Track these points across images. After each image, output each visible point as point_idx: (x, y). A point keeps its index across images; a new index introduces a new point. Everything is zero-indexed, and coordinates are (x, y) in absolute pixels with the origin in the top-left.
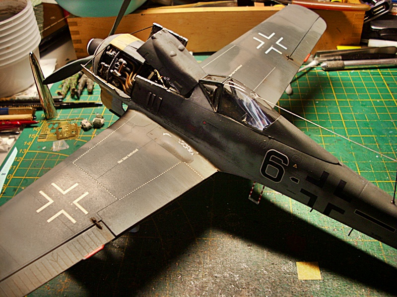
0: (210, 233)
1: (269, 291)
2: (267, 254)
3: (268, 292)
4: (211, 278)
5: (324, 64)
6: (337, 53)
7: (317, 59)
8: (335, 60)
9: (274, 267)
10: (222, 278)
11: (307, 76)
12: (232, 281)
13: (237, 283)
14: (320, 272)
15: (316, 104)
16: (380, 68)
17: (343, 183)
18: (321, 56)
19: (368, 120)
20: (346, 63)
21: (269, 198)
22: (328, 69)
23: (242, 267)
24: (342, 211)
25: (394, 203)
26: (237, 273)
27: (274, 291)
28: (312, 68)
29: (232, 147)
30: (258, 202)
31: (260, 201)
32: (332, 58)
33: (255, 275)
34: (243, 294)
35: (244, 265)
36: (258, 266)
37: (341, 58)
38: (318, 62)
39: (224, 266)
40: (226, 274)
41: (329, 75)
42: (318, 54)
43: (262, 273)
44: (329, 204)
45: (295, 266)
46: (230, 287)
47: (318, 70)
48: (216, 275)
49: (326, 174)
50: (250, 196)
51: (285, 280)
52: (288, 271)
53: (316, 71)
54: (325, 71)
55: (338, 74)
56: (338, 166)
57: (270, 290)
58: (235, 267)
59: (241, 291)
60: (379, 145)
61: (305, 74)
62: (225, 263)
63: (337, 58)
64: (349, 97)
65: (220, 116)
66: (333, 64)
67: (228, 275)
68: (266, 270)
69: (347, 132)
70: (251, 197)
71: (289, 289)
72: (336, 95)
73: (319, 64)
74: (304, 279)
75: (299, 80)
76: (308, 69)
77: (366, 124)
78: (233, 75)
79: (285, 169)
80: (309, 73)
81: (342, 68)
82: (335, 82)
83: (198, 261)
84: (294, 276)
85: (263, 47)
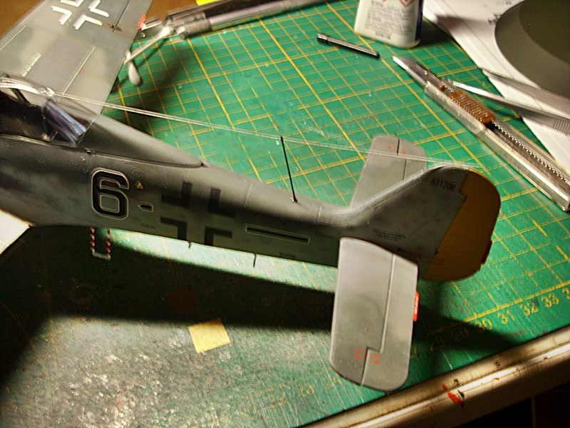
0: (52, 325)
1: (158, 385)
2: (144, 330)
3: (156, 387)
4: (65, 394)
5: (182, 30)
6: (199, 10)
7: (170, 25)
8: (196, 20)
9: (158, 347)
10: (83, 387)
11: (160, 52)
12: (98, 388)
13: (107, 387)
14: (226, 333)
15: (178, 90)
16: (263, 19)
17: (216, 192)
18: (174, 19)
19: (257, 96)
20: (213, 21)
21: (132, 246)
22: (189, 36)
23: (110, 361)
24: (228, 234)
25: (295, 200)
26: (104, 373)
27: (165, 382)
28: (165, 40)
29: (39, 183)
30: (109, 257)
31: (110, 254)
32: (192, 18)
33: (132, 366)
34: (119, 402)
35: (113, 357)
36: (134, 353)
37: (204, 15)
38: (172, 29)
39: (82, 369)
40: (88, 380)
41: (193, 45)
42: (171, 17)
43: (141, 361)
44: (207, 229)
45: (188, 335)
46: (98, 398)
47: (175, 41)
48: (72, 386)
49: (187, 185)
50: (93, 251)
51: (178, 360)
52: (180, 346)
53: (173, 43)
54: (185, 38)
55: (205, 40)
56: (202, 168)
57: (158, 383)
58: (99, 366)
59: (116, 397)
60: (278, 127)
61: (156, 50)
62: (82, 364)
63: (198, 16)
64: (225, 68)
65: (6, 139)
66: (195, 26)
67: (90, 380)
68: (146, 354)
69: (229, 120)
70: (96, 251)
71: (186, 371)
72: (206, 70)
73: (175, 32)
74: (206, 349)
75: (149, 61)
76: (160, 42)
77: (256, 102)
78: (29, 73)
79: (127, 196)
80: (162, 48)
81: (209, 30)
82: (202, 52)
83: (40, 374)
84: (190, 349)
85: (70, 21)
